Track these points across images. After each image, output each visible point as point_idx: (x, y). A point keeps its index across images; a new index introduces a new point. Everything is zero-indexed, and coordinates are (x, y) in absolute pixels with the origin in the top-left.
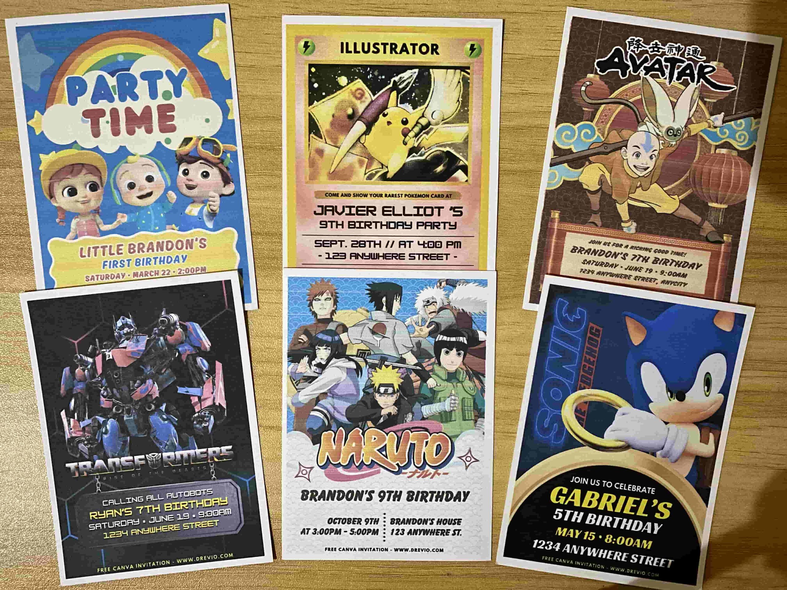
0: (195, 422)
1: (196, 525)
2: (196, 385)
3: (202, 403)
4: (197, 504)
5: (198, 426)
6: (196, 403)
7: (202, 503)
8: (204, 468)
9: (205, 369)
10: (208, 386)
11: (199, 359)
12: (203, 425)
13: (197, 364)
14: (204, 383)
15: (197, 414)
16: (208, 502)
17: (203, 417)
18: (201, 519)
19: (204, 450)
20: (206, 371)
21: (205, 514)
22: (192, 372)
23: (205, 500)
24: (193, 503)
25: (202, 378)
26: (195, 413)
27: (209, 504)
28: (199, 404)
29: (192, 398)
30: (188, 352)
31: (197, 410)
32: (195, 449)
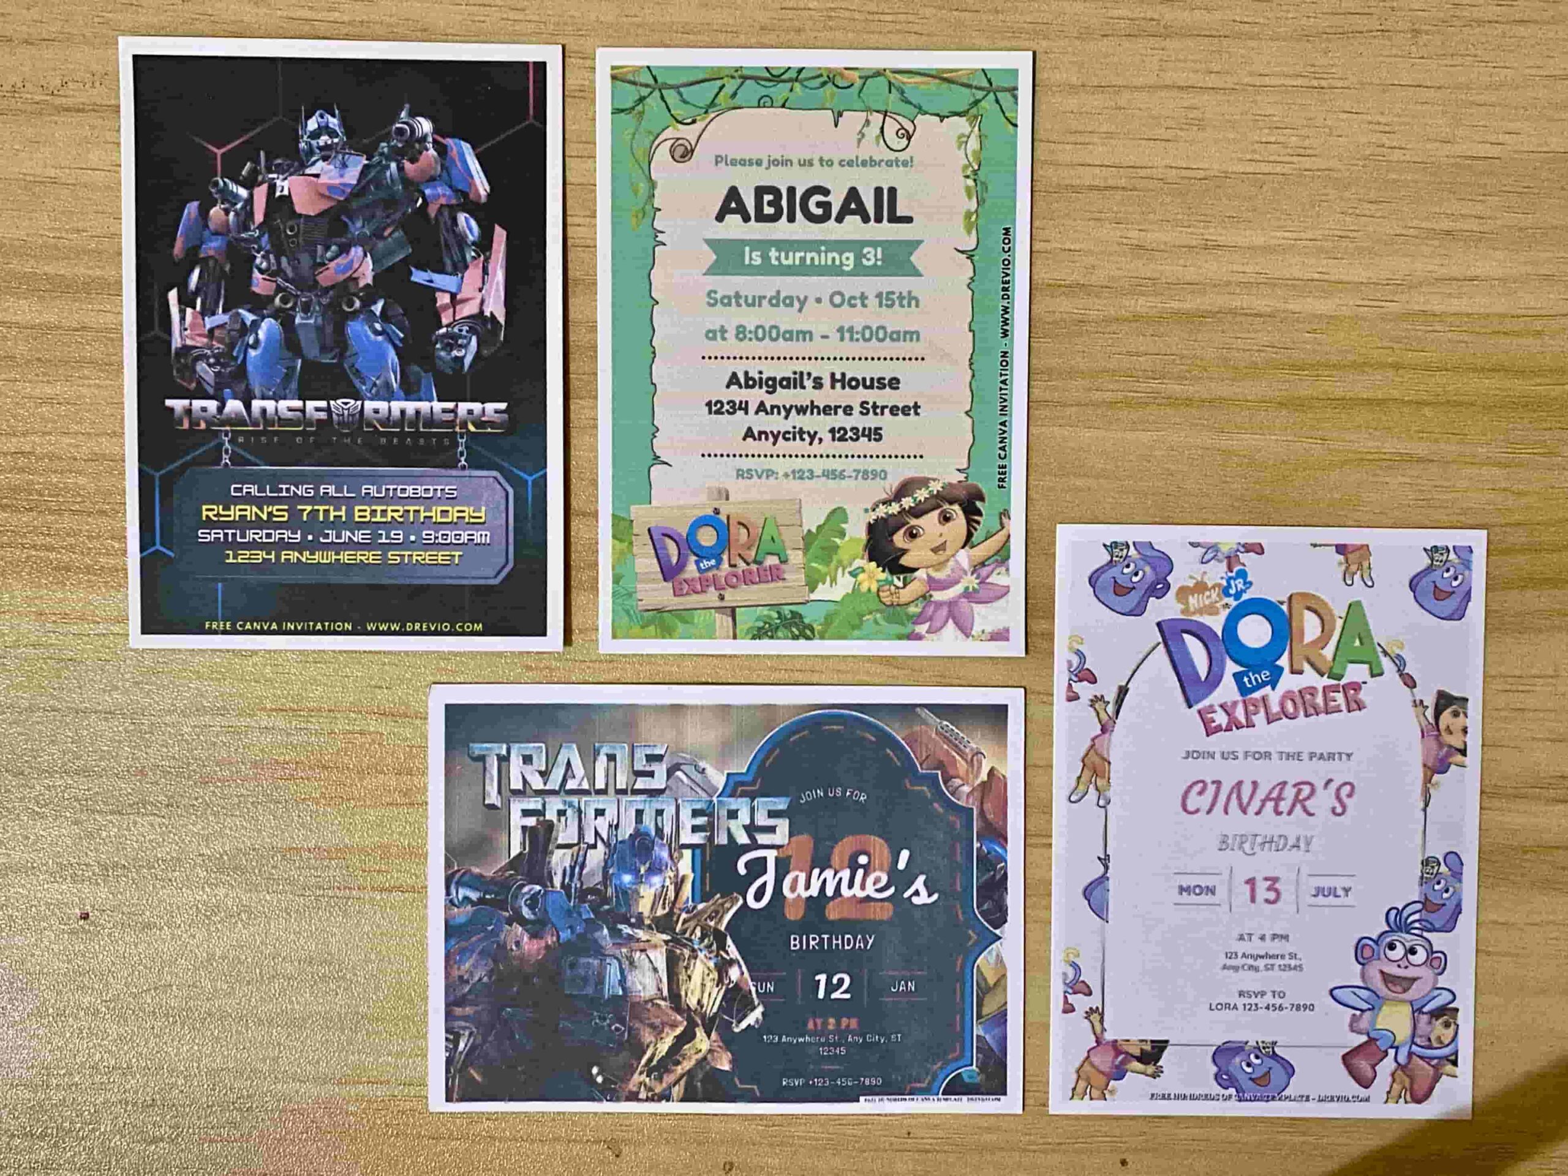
0: (438, 346)
1: (415, 558)
2: (449, 268)
3: (458, 307)
4: (423, 515)
5: (443, 354)
6: (445, 308)
7: (433, 514)
8: (446, 442)
9: (471, 238)
10: (473, 274)
11: (462, 217)
12: (455, 353)
13: (457, 225)
14: (466, 267)
15: (443, 330)
16: (444, 513)
17: (455, 337)
18: (427, 547)
19: (450, 405)
20: (474, 243)
21: (436, 538)
22: (446, 241)
23: (440, 509)
24: (415, 511)
25: (464, 258)
26: (441, 327)
27: (447, 517)
28: (451, 310)
29: (438, 294)
30: (443, 201)
31: (445, 321)
32: (430, 400)
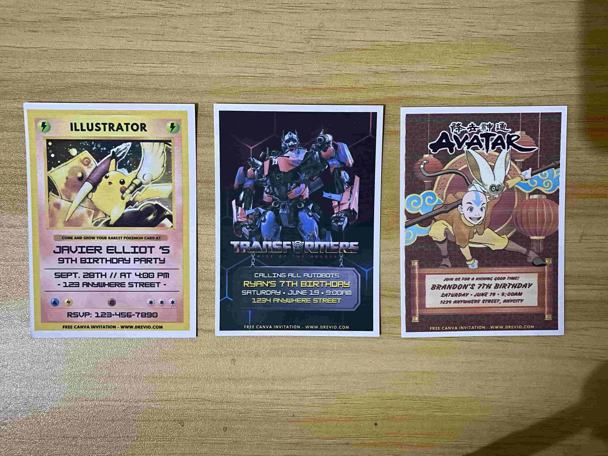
0: (333, 221)
1: (323, 301)
2: (337, 191)
3: (341, 206)
4: (326, 284)
5: (335, 224)
6: (336, 207)
7: (330, 284)
8: (335, 257)
9: (346, 180)
10: (346, 194)
11: (343, 173)
12: (339, 223)
13: (341, 176)
14: (344, 191)
15: (335, 215)
16: (335, 284)
17: (340, 218)
18: (328, 296)
19: (337, 243)
20: (347, 182)
21: (331, 293)
22: (337, 181)
23: (333, 282)
24: (323, 283)
25: (343, 188)
26: (334, 214)
27: (336, 285)
28: (338, 208)
29: (333, 202)
30: (336, 166)
31: (335, 212)
32: (330, 241)
